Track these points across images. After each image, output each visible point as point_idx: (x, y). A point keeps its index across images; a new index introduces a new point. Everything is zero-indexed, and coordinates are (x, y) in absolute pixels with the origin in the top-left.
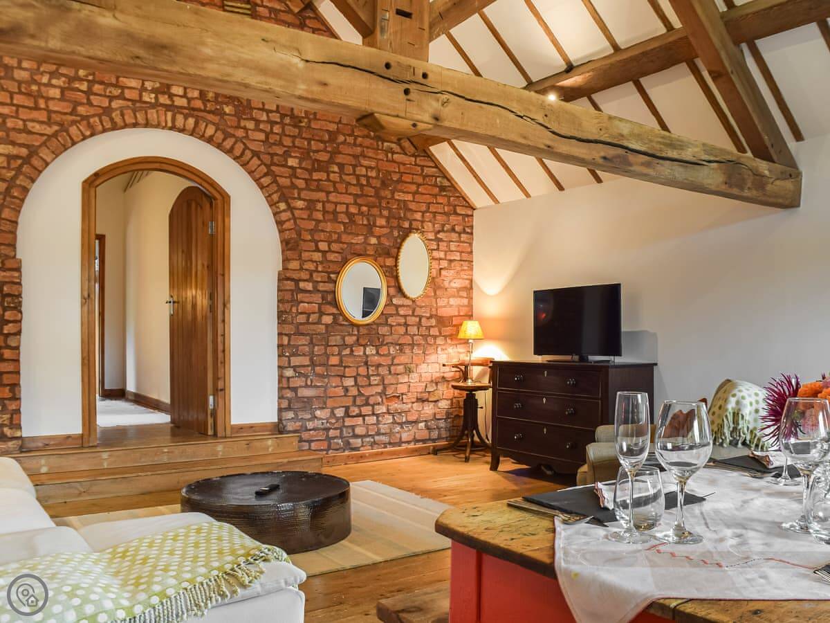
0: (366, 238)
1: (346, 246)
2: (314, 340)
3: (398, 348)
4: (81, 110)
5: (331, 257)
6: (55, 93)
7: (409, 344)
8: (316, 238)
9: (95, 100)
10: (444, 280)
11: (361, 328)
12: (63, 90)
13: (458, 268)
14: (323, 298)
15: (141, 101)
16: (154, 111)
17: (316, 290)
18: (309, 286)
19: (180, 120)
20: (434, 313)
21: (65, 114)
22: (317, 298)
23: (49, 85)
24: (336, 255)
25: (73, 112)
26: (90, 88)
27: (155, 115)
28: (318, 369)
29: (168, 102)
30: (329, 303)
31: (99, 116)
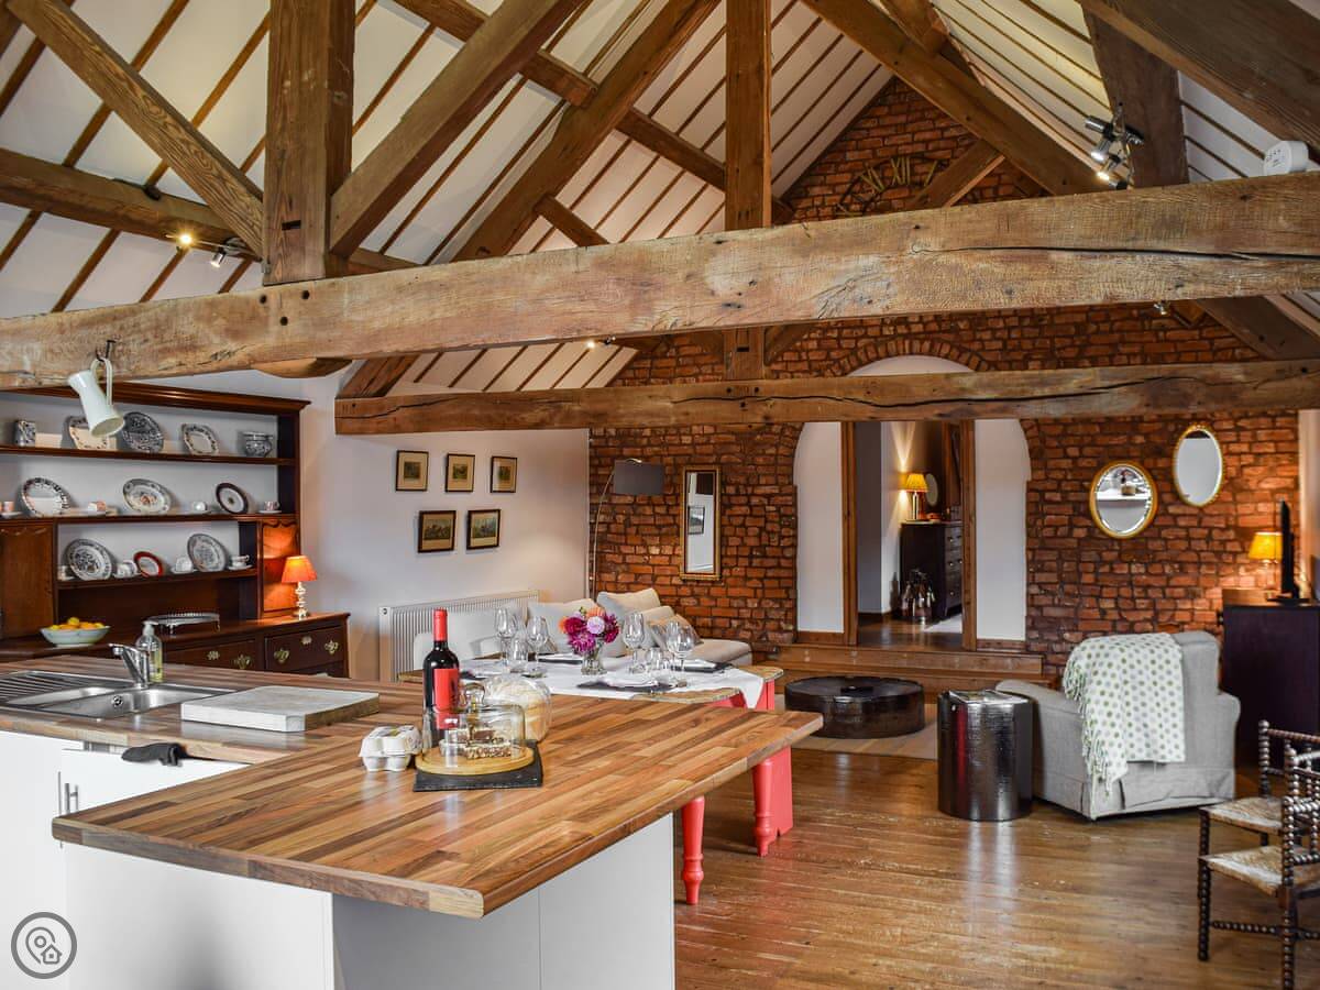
0: (1130, 438)
1: (1101, 449)
2: (1063, 555)
3: (1176, 566)
4: (834, 354)
5: (1083, 463)
6: (813, 345)
7: (1195, 563)
8: (1064, 443)
9: (844, 344)
10: (1248, 480)
11: (1124, 544)
12: (819, 340)
13: (1271, 463)
14: (1074, 509)
15: (882, 335)
16: (892, 342)
17: (1065, 501)
18: (1057, 497)
19: (916, 345)
20: (1232, 522)
21: (821, 361)
22: (1068, 509)
23: (809, 339)
24: (1090, 460)
25: (828, 358)
26: (840, 334)
27: (894, 346)
28: (1068, 588)
29: (905, 331)
30: (1080, 514)
31: (848, 356)
